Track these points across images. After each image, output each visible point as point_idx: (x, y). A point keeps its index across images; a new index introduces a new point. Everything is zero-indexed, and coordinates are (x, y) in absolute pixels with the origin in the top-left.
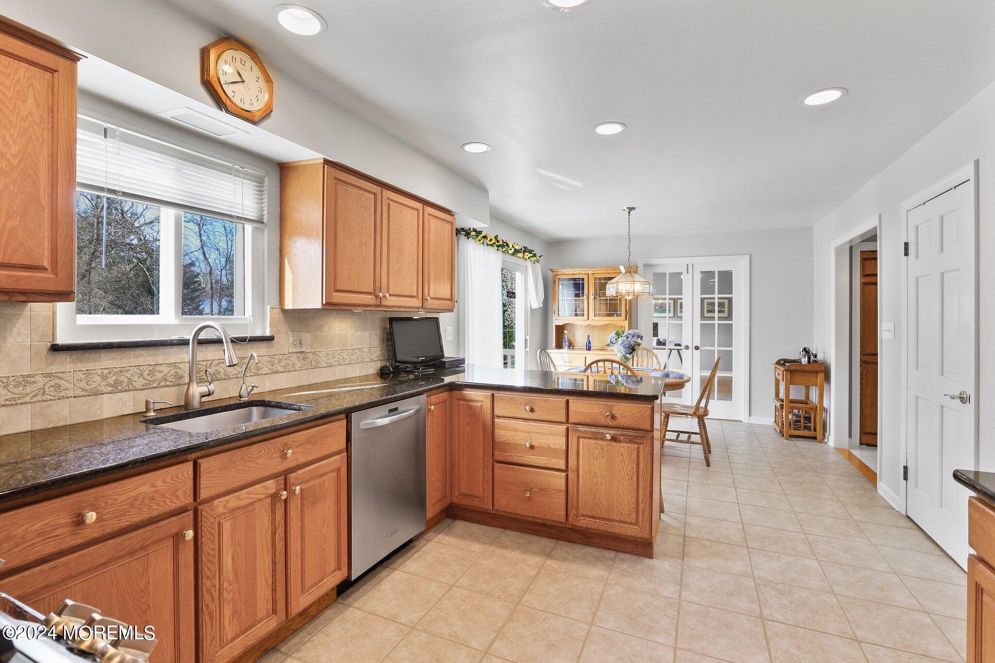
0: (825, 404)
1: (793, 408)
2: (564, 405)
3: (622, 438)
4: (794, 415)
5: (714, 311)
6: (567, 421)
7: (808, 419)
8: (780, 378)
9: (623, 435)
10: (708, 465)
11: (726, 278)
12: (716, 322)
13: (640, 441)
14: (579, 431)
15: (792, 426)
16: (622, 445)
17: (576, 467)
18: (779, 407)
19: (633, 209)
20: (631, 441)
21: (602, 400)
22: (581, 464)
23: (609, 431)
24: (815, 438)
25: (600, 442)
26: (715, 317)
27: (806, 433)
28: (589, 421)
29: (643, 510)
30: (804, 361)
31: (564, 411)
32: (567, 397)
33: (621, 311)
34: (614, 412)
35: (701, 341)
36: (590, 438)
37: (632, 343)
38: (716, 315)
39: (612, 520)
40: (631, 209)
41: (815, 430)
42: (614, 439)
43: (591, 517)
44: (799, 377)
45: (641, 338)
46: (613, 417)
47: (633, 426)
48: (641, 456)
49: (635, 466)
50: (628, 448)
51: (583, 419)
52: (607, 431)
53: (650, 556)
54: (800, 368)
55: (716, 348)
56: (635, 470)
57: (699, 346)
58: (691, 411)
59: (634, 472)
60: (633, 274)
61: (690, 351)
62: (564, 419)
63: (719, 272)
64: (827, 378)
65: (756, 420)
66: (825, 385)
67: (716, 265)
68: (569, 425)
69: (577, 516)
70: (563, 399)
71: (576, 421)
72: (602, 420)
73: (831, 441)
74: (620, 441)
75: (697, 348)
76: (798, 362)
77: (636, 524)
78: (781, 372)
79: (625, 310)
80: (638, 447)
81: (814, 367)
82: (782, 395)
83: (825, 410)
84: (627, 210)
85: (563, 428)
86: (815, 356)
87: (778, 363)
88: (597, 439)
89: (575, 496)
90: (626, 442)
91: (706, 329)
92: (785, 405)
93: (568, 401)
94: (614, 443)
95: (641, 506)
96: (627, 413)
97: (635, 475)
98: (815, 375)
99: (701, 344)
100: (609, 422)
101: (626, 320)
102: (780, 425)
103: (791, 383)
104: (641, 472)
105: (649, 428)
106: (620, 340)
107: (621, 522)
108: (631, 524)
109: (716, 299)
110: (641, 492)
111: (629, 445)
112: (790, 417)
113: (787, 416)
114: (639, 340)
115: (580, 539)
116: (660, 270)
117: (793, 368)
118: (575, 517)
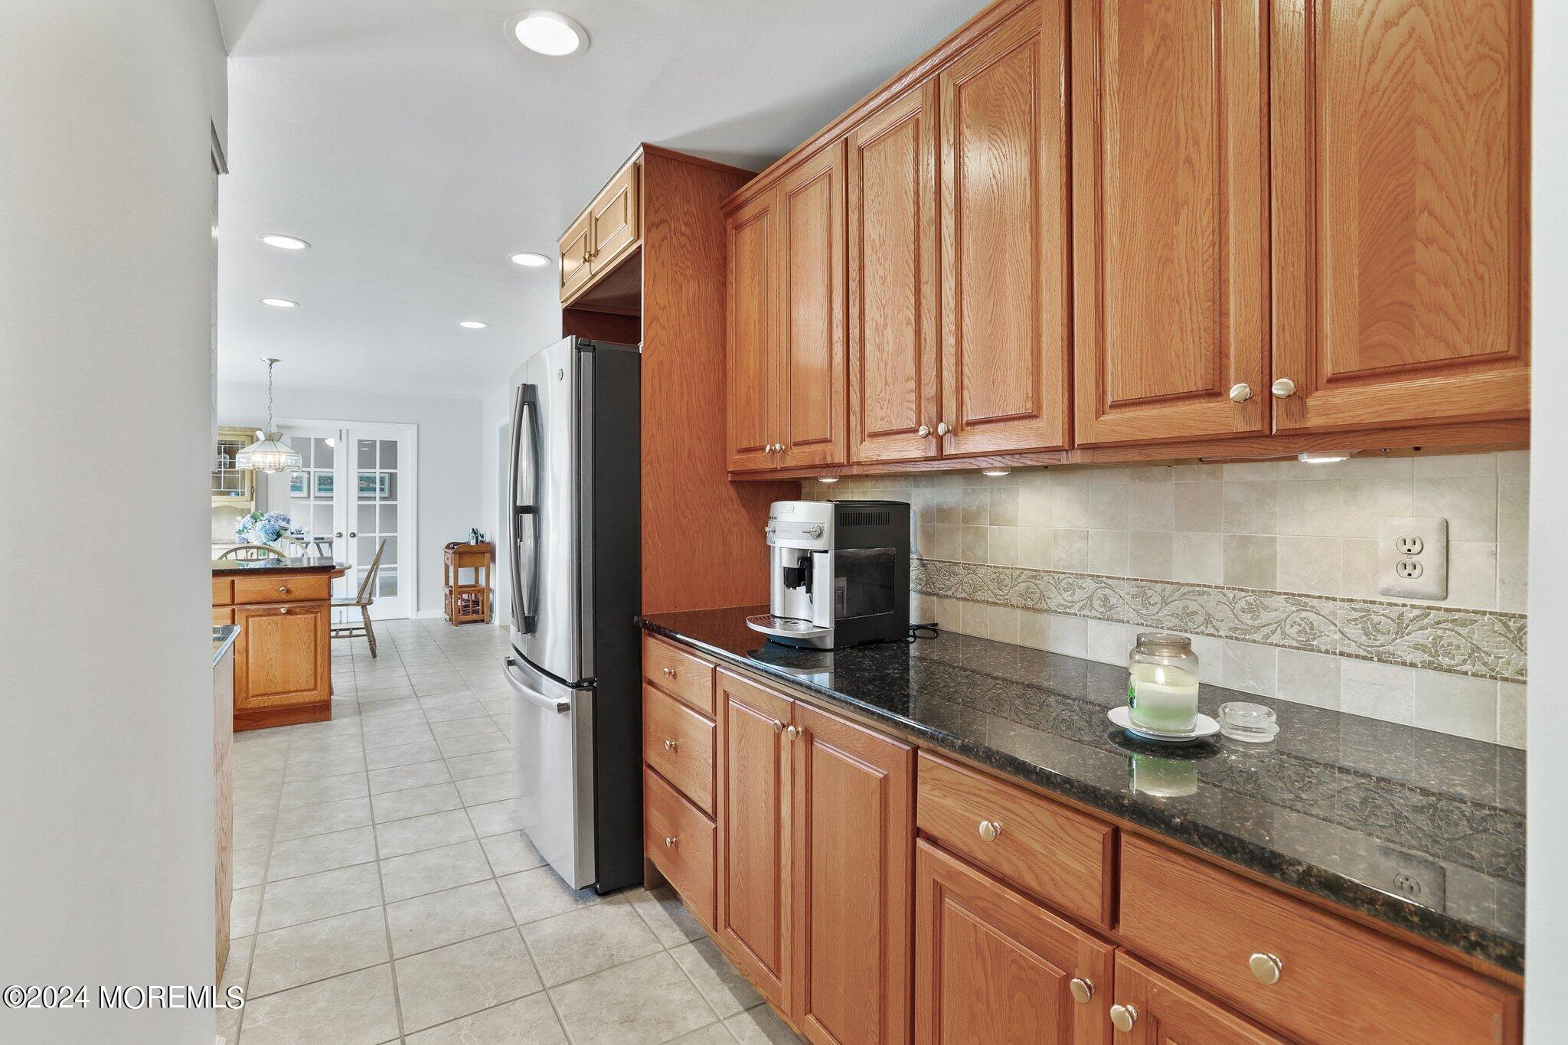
0: (491, 586)
1: (461, 594)
2: (229, 585)
3: (298, 610)
4: (463, 600)
5: (375, 490)
6: (233, 603)
7: (476, 602)
8: (449, 562)
9: (299, 607)
10: (374, 655)
11: (390, 449)
12: (378, 503)
13: (317, 610)
14: (248, 610)
15: (461, 612)
16: (299, 616)
17: (244, 648)
18: (448, 593)
19: (277, 360)
20: (308, 612)
21: (274, 576)
22: (250, 643)
23: (284, 605)
24: (483, 621)
25: (274, 618)
26: (375, 498)
27: (475, 617)
28: (260, 599)
29: (322, 674)
30: (473, 543)
31: (229, 593)
32: (231, 578)
33: (243, 487)
34: (289, 586)
35: (358, 525)
36: (261, 616)
37: (277, 528)
38: (378, 494)
39: (289, 692)
40: (272, 361)
41: (483, 613)
42: (289, 612)
43: (263, 695)
44: (467, 559)
45: (288, 521)
46: (288, 591)
47: (310, 596)
48: (319, 624)
49: (312, 634)
50: (305, 618)
51: (252, 598)
52: (281, 606)
53: (329, 719)
54: (468, 550)
55: (377, 535)
56: (312, 638)
57: (356, 532)
58: (355, 602)
59: (311, 640)
60: (275, 442)
61: (343, 539)
62: (228, 601)
63: (382, 442)
64: (493, 558)
65: (425, 614)
66: (491, 565)
67: (378, 433)
68: (235, 607)
69: (247, 698)
70: (229, 579)
71: (244, 600)
72: (275, 596)
73: (497, 620)
74: (296, 614)
75: (353, 535)
76: (467, 544)
77: (315, 689)
78: (450, 556)
79: (250, 486)
80: (316, 617)
81: (482, 548)
82: (451, 583)
83: (490, 590)
84: (268, 361)
85: (228, 610)
86: (483, 537)
87: (448, 547)
88: (269, 615)
89: (244, 680)
90: (302, 613)
91: (365, 512)
92: (455, 591)
93: (233, 582)
94: (289, 617)
95: (319, 671)
96: (304, 586)
97: (313, 642)
98: (482, 555)
99: (358, 531)
100: (284, 597)
101: (252, 499)
102: (450, 613)
103: (460, 566)
104: (319, 639)
105: (326, 597)
106: (259, 525)
107: (298, 691)
108: (310, 690)
109: (377, 473)
110: (319, 658)
111: (305, 616)
112: (459, 603)
113: (456, 602)
114: (284, 524)
115: (248, 725)
116: (302, 434)
117: (461, 550)
118: (244, 700)
